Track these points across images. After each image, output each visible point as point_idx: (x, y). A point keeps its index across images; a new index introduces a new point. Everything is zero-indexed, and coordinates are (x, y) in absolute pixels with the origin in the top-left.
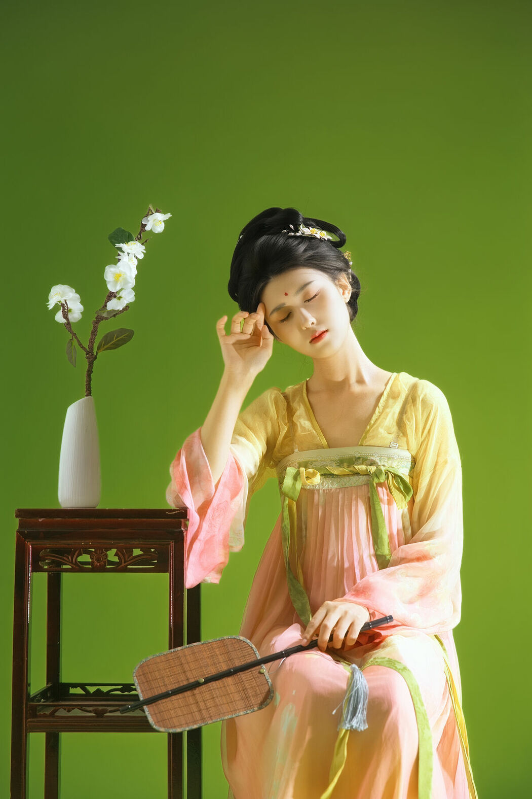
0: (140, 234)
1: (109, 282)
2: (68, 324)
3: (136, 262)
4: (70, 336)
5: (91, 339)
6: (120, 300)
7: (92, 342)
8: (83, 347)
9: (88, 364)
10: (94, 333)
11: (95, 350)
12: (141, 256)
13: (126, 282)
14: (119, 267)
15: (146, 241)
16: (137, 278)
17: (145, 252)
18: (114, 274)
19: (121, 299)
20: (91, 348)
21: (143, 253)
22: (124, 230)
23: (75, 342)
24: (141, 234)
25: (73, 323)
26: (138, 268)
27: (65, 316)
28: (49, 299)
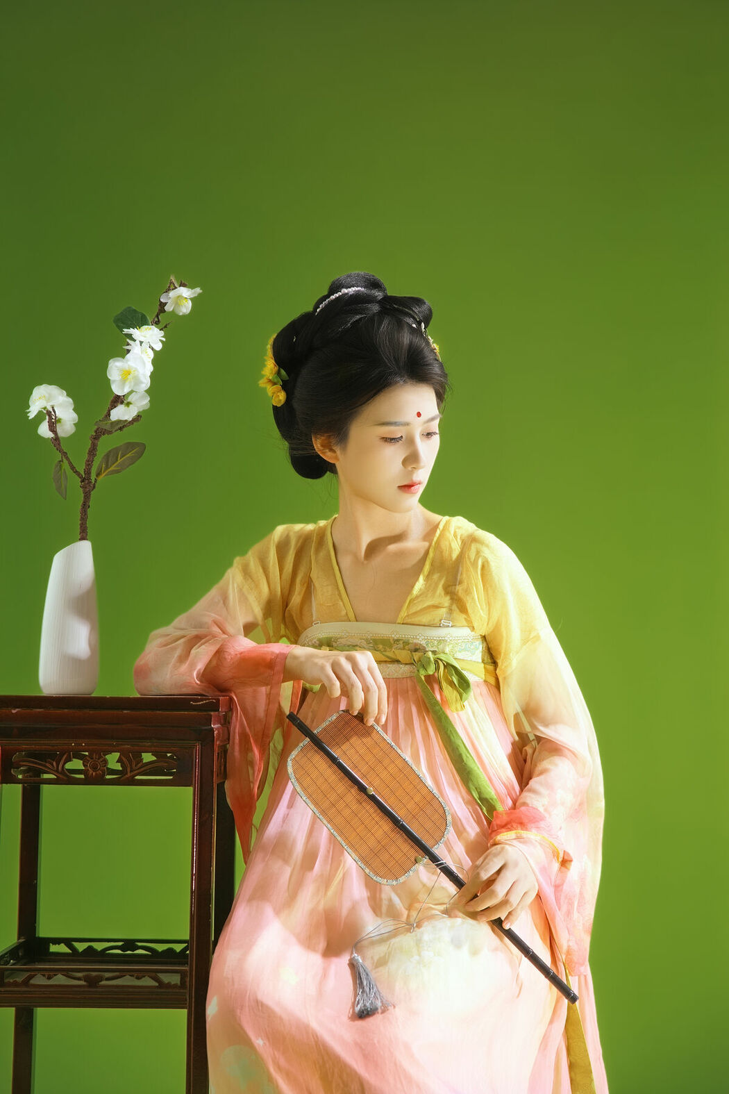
0: (157, 316)
1: (114, 381)
2: (57, 439)
3: (151, 355)
4: (59, 456)
5: (88, 461)
6: (128, 406)
7: (89, 464)
8: (76, 472)
9: (83, 495)
10: (93, 452)
11: (93, 477)
12: (158, 347)
13: (137, 381)
14: (128, 361)
15: (165, 327)
16: (153, 376)
17: (164, 339)
18: (121, 370)
19: (131, 406)
20: (88, 472)
21: (161, 341)
22: (135, 311)
23: (66, 465)
24: (160, 316)
25: (63, 438)
26: (154, 362)
27: (52, 427)
28: (30, 403)
